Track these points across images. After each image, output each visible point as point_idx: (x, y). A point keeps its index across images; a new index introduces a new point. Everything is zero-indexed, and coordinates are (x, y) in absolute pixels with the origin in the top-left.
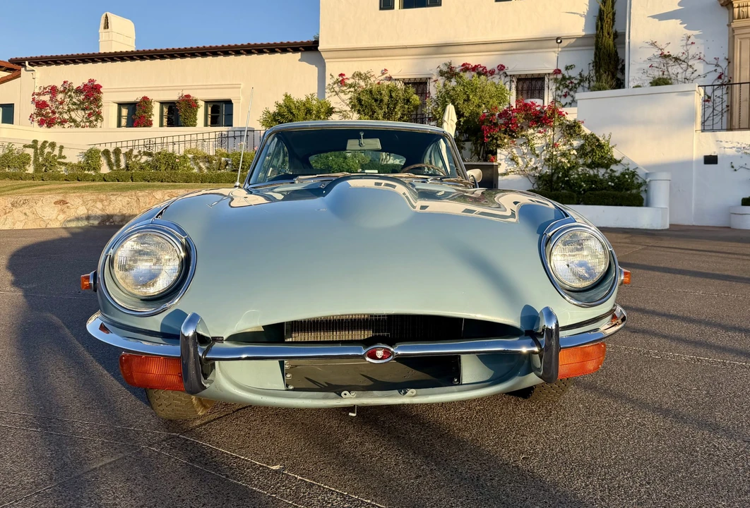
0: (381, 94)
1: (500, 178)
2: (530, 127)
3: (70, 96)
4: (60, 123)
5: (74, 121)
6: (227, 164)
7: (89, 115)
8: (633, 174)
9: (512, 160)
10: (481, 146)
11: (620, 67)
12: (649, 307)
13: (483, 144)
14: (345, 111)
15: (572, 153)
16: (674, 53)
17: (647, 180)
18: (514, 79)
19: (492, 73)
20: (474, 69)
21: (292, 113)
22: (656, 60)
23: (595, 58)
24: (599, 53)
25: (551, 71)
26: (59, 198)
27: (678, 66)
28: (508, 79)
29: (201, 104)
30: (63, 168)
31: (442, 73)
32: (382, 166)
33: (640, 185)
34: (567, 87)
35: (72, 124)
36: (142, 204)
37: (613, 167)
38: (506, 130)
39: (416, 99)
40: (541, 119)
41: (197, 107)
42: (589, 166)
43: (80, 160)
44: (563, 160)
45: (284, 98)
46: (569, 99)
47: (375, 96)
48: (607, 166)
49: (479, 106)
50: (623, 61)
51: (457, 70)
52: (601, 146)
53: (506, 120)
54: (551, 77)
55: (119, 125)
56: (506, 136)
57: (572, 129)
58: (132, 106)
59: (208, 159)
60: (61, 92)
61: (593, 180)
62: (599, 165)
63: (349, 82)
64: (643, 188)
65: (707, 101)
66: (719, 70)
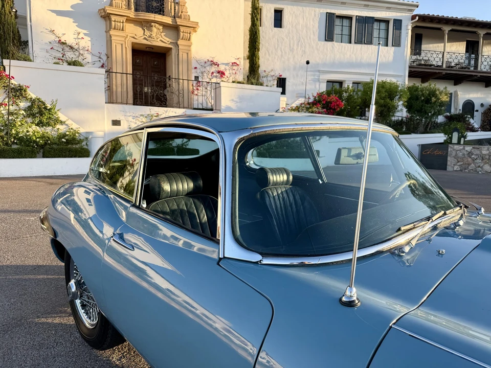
15: (20, 113)
16: (69, 43)
17: (89, 137)
22: (56, 45)
33: (82, 141)
48: (54, 126)
52: (47, 109)
57: (18, 92)
61: (46, 137)
62: (48, 124)
66: (102, 62)
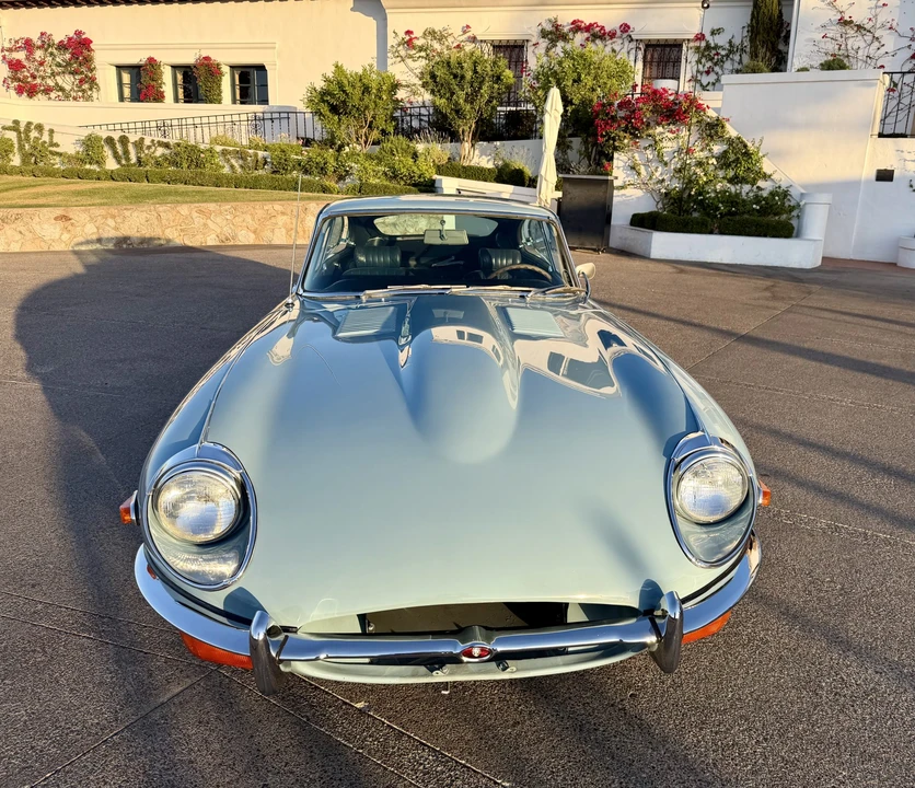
0: (462, 68)
1: (615, 192)
2: (658, 124)
3: (51, 54)
4: (43, 91)
5: (62, 89)
6: (266, 163)
7: (81, 81)
8: (785, 194)
9: (633, 168)
10: (593, 146)
11: (783, 35)
12: (787, 428)
13: (595, 144)
14: (414, 85)
15: (710, 162)
16: (857, 19)
17: (802, 203)
18: (641, 46)
19: (612, 35)
20: (588, 28)
21: (344, 91)
22: (833, 28)
23: (752, 20)
24: (758, 14)
25: (692, 37)
26: (59, 212)
27: (860, 38)
28: (633, 45)
29: (226, 70)
30: (58, 159)
31: (544, 34)
32: (464, 167)
33: (792, 209)
34: (712, 59)
35: (60, 93)
36: (164, 222)
37: (761, 183)
38: (627, 126)
39: (509, 74)
40: (673, 112)
41: (221, 74)
42: (731, 181)
43: (78, 149)
44: (698, 171)
45: (333, 69)
46: (712, 78)
47: (454, 71)
48: (753, 182)
49: (593, 90)
50: (789, 24)
51: (566, 30)
52: (747, 154)
53: (628, 113)
54: (692, 44)
55: (122, 99)
56: (627, 135)
57: (713, 129)
58: (135, 69)
59: (241, 155)
60: (39, 48)
61: (733, 200)
62: (743, 181)
63: (419, 43)
64: (794, 213)
65: (893, 90)
